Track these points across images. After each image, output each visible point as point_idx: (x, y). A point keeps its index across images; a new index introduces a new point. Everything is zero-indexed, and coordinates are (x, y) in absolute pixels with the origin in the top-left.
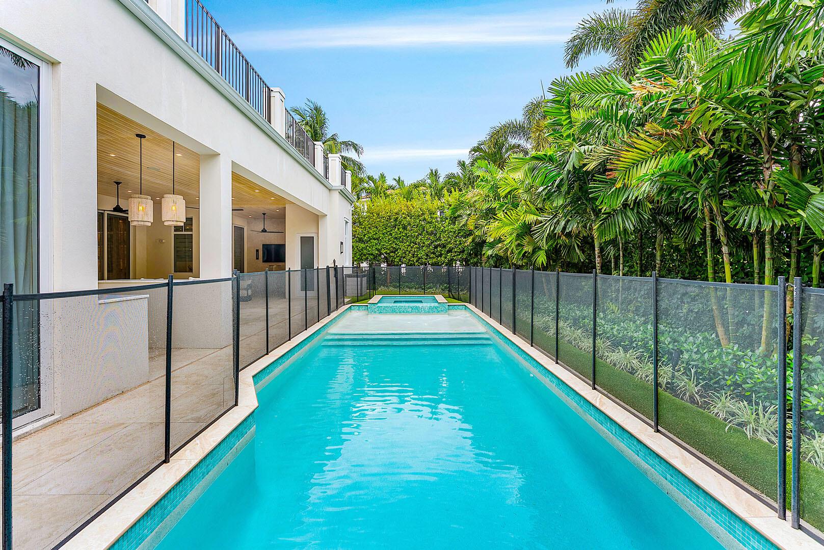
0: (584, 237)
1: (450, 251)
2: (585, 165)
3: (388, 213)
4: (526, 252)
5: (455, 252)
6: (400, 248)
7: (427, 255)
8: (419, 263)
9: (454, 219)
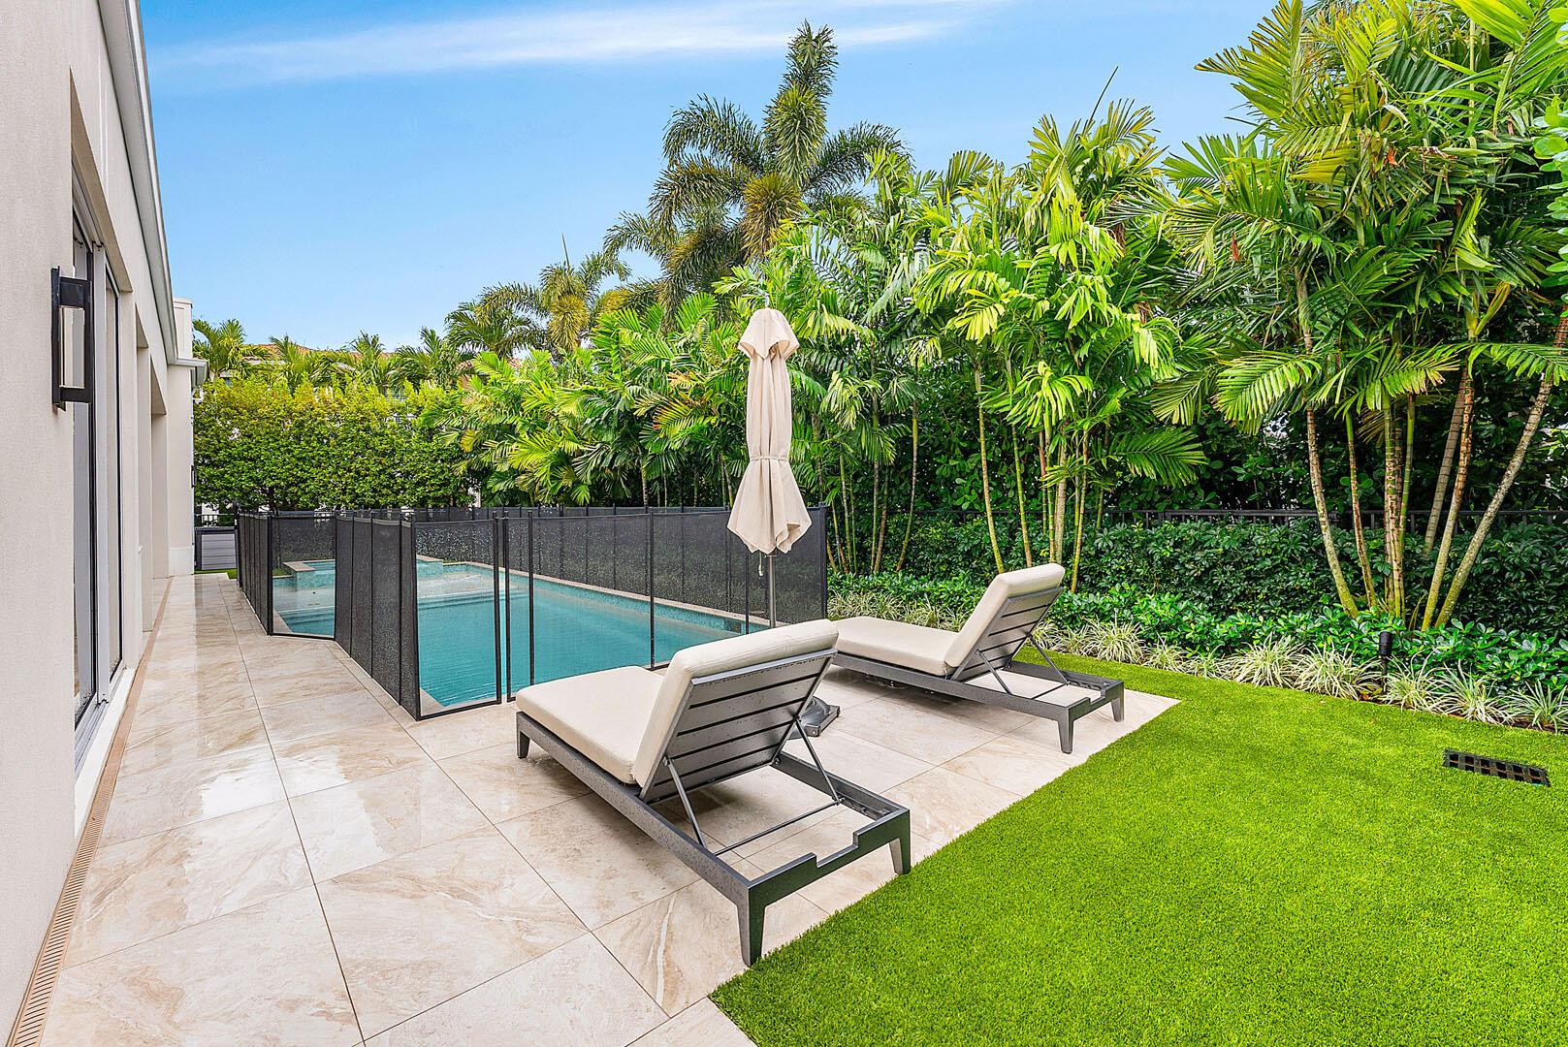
0: (629, 470)
1: (421, 483)
2: (635, 410)
3: (279, 410)
4: (563, 487)
5: (432, 485)
6: (313, 479)
7: (375, 491)
8: (356, 504)
9: (430, 433)
